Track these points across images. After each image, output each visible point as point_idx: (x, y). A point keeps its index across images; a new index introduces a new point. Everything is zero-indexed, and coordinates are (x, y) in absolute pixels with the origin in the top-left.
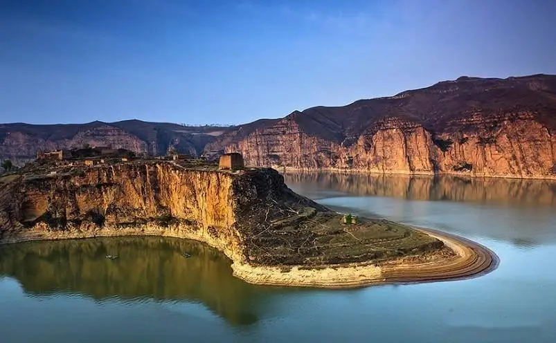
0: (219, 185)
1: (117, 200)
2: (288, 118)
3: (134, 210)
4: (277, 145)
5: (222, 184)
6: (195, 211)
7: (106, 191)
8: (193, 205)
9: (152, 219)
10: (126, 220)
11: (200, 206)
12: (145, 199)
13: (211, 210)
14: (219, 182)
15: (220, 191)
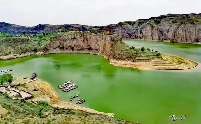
0: (105, 40)
1: (76, 43)
2: (118, 24)
3: (81, 46)
4: (115, 32)
5: (107, 39)
6: (98, 47)
7: (74, 41)
8: (97, 45)
9: (86, 49)
10: (79, 48)
11: (99, 45)
12: (84, 43)
13: (102, 46)
14: (106, 38)
15: (106, 41)
